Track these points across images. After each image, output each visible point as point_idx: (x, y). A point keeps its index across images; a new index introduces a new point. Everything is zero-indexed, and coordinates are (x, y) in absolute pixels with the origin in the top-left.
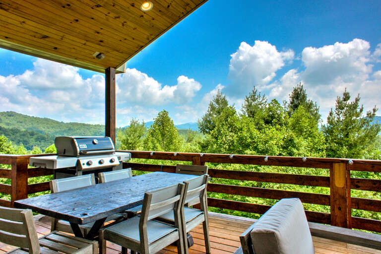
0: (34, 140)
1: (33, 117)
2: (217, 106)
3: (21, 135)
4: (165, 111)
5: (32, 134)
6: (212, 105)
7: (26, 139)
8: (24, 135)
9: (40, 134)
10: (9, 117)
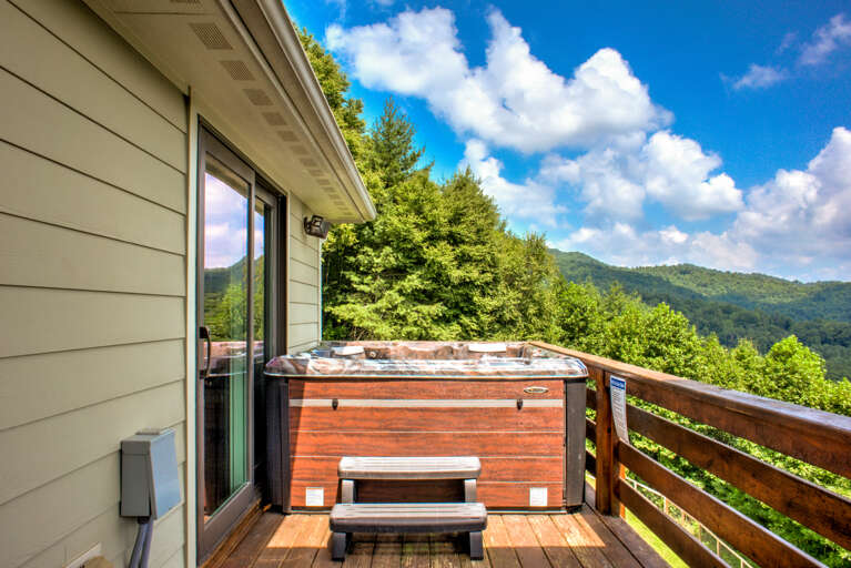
0: (731, 324)
1: (728, 272)
3: (705, 313)
5: (727, 311)
7: (715, 320)
8: (711, 312)
9: (745, 310)
10: (682, 276)
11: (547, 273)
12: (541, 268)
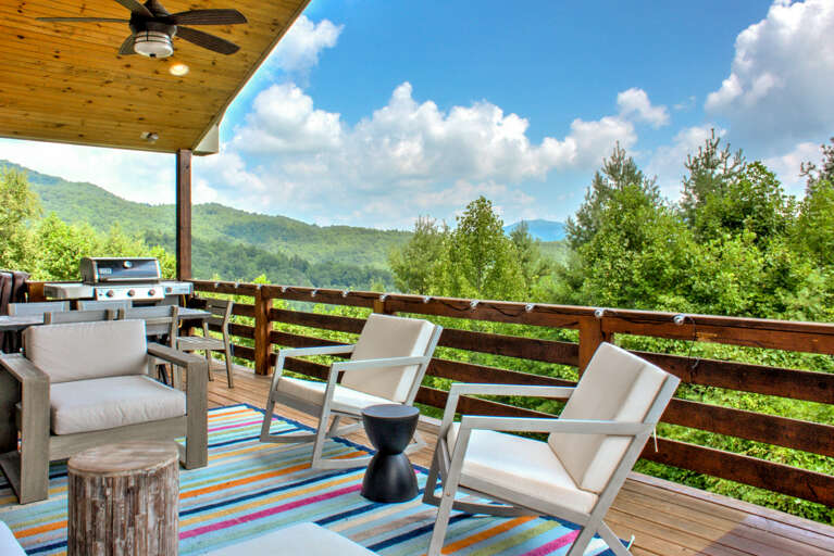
0: (255, 267)
2: (611, 183)
3: (229, 255)
4: (484, 200)
5: (252, 254)
6: (598, 182)
7: (239, 263)
8: (236, 255)
10: (209, 216)
11: (29, 213)
12: (21, 207)
